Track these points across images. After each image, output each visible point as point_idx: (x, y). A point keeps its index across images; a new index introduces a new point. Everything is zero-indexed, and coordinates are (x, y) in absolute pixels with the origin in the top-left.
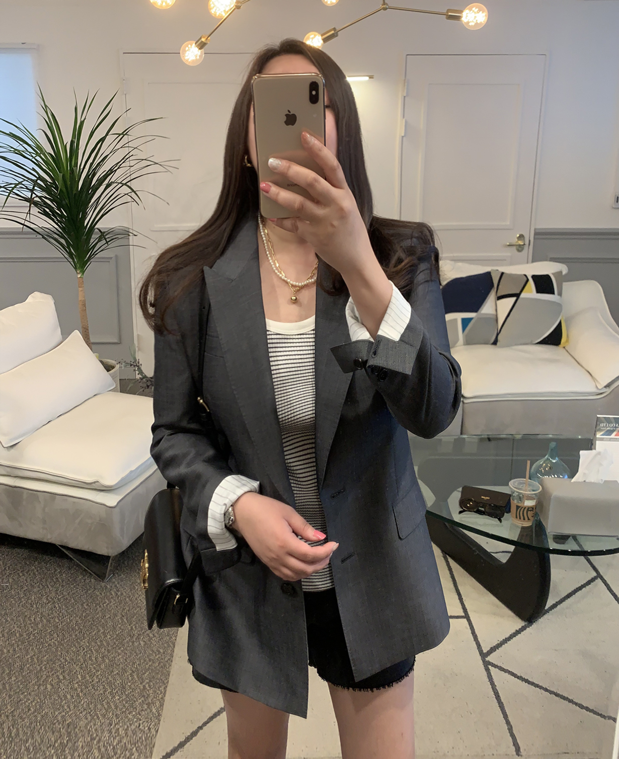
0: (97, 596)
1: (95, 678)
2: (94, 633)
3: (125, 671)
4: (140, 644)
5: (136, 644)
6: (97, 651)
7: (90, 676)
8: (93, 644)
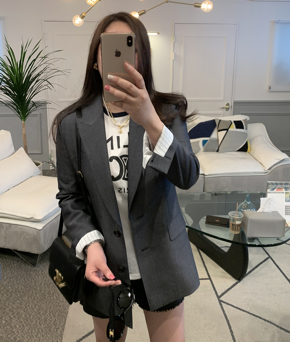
0: (32, 274)
1: (31, 316)
2: (31, 293)
3: (46, 312)
4: (54, 298)
5: (52, 298)
7: (29, 315)
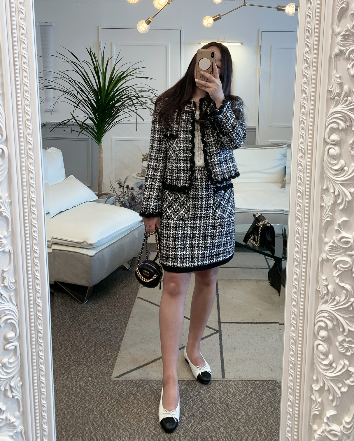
3: (96, 345)
5: (102, 333)
6: (80, 336)
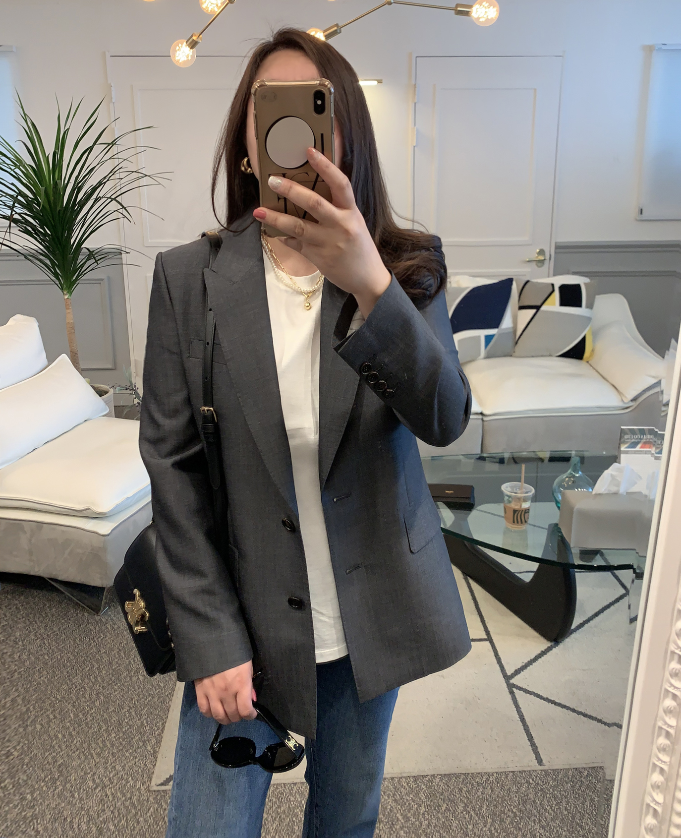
0: (91, 630)
1: (89, 716)
7: (84, 714)
8: (86, 680)
